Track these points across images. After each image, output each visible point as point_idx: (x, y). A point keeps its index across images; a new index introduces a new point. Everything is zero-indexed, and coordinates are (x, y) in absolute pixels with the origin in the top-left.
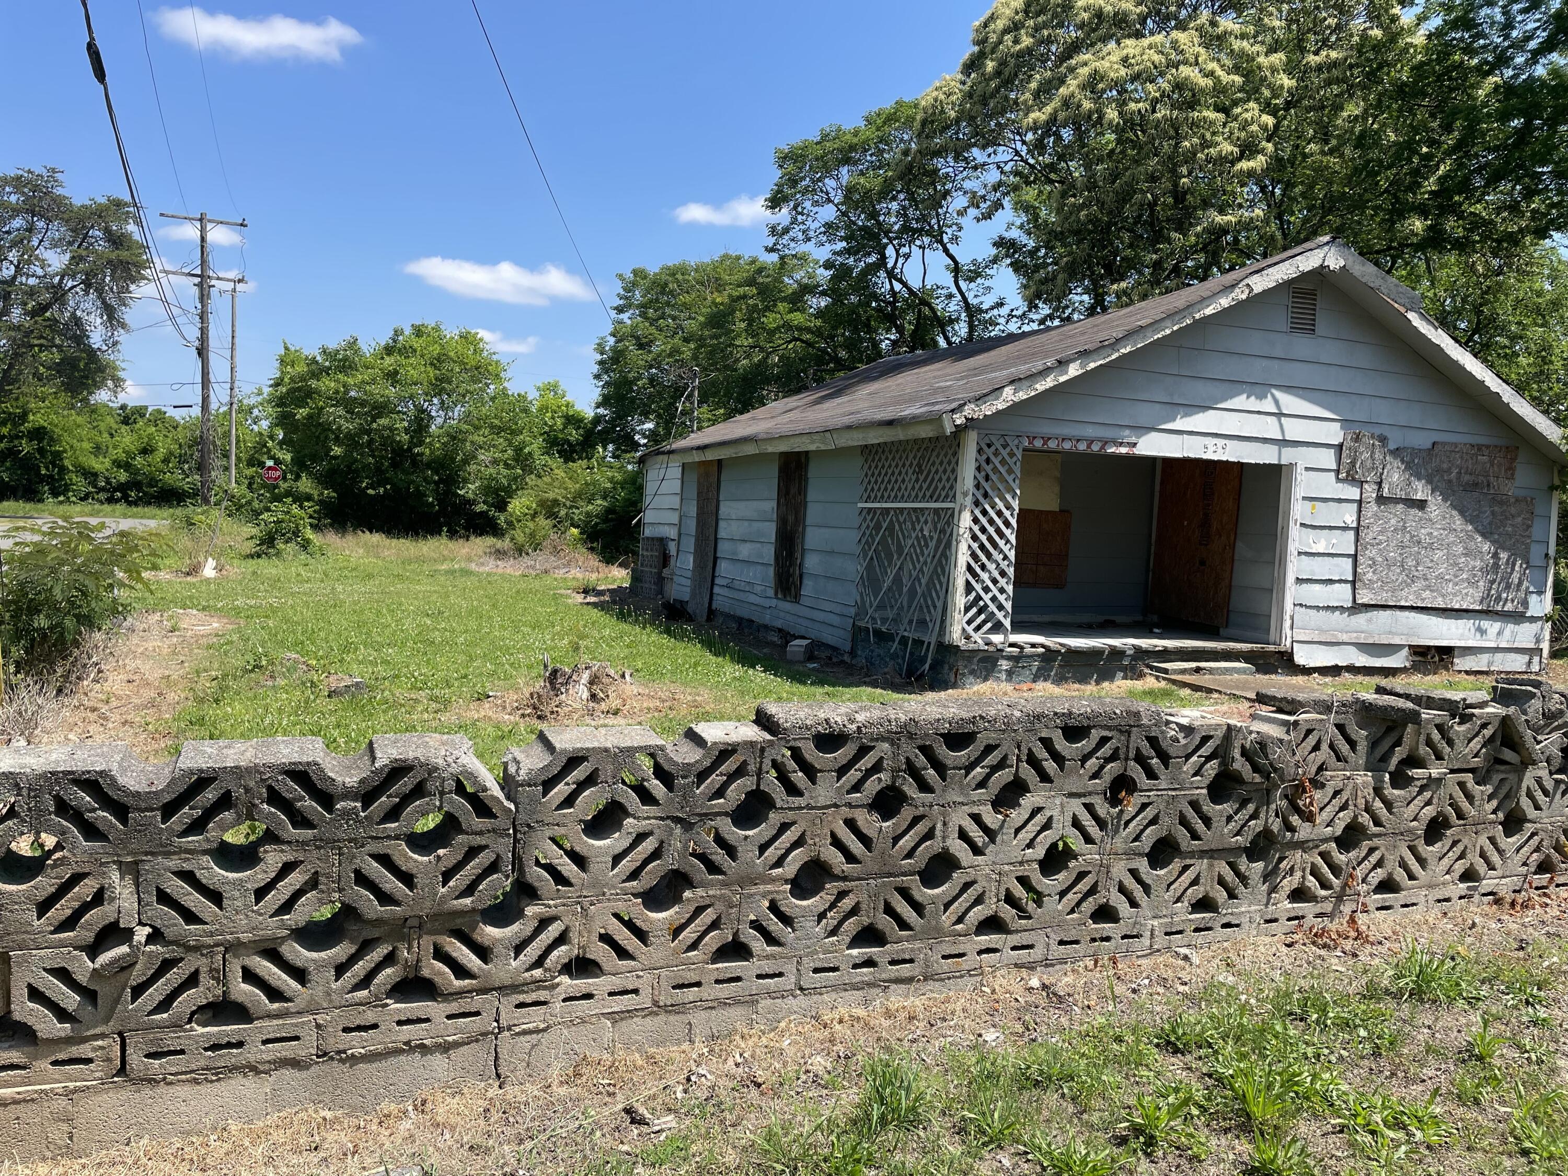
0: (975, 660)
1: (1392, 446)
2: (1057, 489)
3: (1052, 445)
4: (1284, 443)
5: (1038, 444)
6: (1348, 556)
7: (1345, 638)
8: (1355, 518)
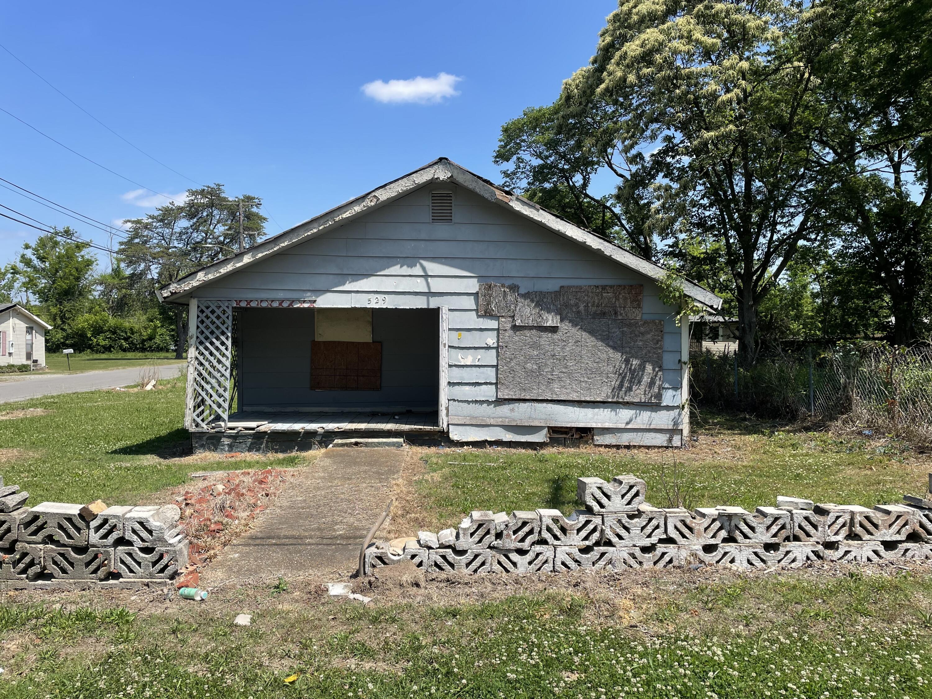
0: (205, 438)
1: (522, 291)
2: (370, 329)
3: (253, 304)
4: (430, 294)
5: (243, 304)
6: (492, 366)
7: (492, 422)
8: (495, 341)
